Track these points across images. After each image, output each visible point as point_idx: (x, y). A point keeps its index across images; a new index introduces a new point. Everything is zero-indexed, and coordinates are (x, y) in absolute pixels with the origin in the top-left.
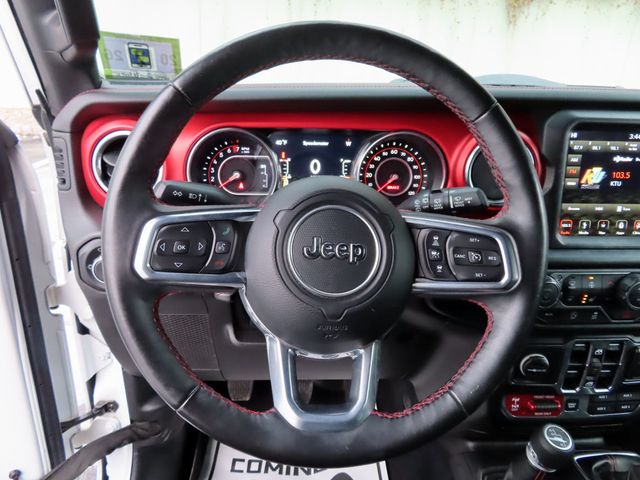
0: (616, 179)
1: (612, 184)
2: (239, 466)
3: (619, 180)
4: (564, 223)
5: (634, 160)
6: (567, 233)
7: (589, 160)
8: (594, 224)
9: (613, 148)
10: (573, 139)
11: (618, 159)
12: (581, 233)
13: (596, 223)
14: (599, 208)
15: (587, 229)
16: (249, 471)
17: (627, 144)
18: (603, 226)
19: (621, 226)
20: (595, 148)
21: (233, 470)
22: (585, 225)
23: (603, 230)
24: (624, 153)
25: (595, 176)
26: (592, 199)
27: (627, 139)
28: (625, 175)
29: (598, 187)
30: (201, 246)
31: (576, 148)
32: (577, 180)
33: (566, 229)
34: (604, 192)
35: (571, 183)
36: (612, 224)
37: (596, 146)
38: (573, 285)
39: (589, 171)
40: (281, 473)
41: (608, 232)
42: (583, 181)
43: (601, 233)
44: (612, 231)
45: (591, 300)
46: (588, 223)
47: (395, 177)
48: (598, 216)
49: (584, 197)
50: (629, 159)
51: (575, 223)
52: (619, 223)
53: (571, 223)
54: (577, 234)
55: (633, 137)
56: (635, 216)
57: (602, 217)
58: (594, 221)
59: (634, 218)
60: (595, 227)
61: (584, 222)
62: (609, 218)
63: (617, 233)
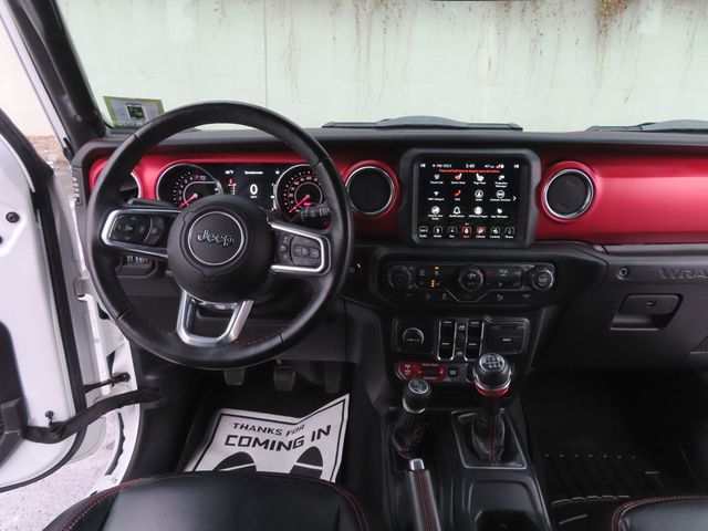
2: (232, 441)
4: (421, 228)
6: (425, 236)
8: (445, 230)
12: (435, 236)
13: (447, 229)
15: (440, 233)
16: (240, 445)
18: (452, 231)
19: (467, 232)
21: (227, 443)
22: (438, 230)
23: (452, 234)
27: (464, 168)
30: (142, 229)
33: (423, 234)
36: (460, 230)
38: (422, 273)
40: (266, 448)
41: (456, 236)
43: (451, 236)
44: (460, 235)
45: (438, 285)
46: (440, 229)
47: (308, 196)
51: (431, 229)
52: (465, 229)
53: (427, 229)
54: (432, 237)
55: (469, 166)
56: (476, 223)
57: (451, 224)
58: (445, 227)
59: (476, 226)
60: (446, 232)
61: (437, 228)
62: (457, 226)
63: (464, 237)
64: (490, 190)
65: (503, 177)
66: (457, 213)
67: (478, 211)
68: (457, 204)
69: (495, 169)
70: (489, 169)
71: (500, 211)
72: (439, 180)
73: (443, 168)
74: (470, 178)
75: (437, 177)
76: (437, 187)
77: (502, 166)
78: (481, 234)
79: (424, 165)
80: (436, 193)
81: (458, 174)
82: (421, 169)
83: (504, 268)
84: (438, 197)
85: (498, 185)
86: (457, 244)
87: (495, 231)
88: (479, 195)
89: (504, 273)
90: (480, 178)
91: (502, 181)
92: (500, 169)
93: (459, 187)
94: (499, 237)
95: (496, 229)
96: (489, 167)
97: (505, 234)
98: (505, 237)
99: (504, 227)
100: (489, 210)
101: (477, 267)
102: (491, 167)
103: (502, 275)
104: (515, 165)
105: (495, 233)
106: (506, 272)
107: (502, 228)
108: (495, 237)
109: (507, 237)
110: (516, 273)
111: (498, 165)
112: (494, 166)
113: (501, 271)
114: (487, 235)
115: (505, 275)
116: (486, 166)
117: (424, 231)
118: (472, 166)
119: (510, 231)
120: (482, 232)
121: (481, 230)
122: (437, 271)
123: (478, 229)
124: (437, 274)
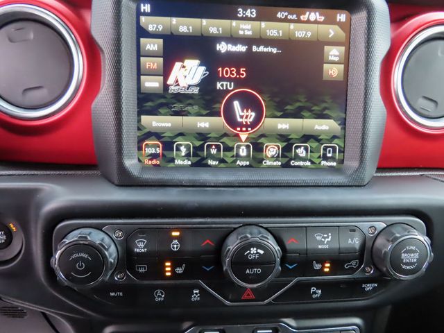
0: (223, 79)
1: (219, 85)
3: (229, 80)
4: (147, 146)
5: (250, 49)
6: (155, 162)
7: (176, 48)
8: (198, 149)
9: (213, 30)
10: (145, 14)
11: (223, 47)
12: (178, 162)
13: (201, 148)
14: (204, 123)
15: (188, 155)
17: (234, 23)
18: (214, 151)
19: (243, 152)
20: (183, 29)
22: (183, 150)
23: (213, 158)
24: (233, 39)
25: (188, 74)
26: (189, 108)
27: (233, 16)
28: (238, 73)
29: (196, 91)
31: (151, 28)
32: (161, 78)
33: (154, 156)
34: (207, 98)
35: (152, 84)
36: (228, 149)
37: (184, 26)
38: (140, 247)
39: (178, 65)
41: (222, 161)
42: (171, 81)
43: (211, 162)
44: (229, 160)
45: (179, 270)
46: (188, 147)
48: (203, 136)
49: (177, 107)
50: (241, 48)
51: (168, 146)
52: (239, 147)
53: (159, 147)
54: (171, 165)
55: (244, 14)
56: (263, 136)
57: (210, 137)
58: (198, 143)
59: (262, 140)
60: (199, 153)
61: (181, 145)
62: (222, 140)
63: (238, 162)
69: (299, 21)
70: (286, 20)
77: (313, 17)
78: (273, 158)
79: (146, 8)
86: (224, 178)
87: (301, 152)
92: (308, 22)
94: (308, 164)
95: (303, 148)
96: (286, 16)
97: (319, 157)
98: (320, 163)
99: (319, 142)
100: (289, 107)
101: (266, 229)
102: (290, 17)
103: (320, 247)
104: (338, 15)
105: (301, 155)
106: (329, 239)
107: (315, 145)
108: (301, 163)
109: (324, 163)
110: (350, 241)
111: (305, 14)
112: (295, 16)
113: (319, 238)
114: (285, 160)
115: (327, 247)
116: (279, 15)
117: (154, 152)
118: (251, 13)
119: (330, 151)
120: (274, 153)
121: (272, 149)
122: (175, 241)
123: (267, 147)
124: (177, 247)
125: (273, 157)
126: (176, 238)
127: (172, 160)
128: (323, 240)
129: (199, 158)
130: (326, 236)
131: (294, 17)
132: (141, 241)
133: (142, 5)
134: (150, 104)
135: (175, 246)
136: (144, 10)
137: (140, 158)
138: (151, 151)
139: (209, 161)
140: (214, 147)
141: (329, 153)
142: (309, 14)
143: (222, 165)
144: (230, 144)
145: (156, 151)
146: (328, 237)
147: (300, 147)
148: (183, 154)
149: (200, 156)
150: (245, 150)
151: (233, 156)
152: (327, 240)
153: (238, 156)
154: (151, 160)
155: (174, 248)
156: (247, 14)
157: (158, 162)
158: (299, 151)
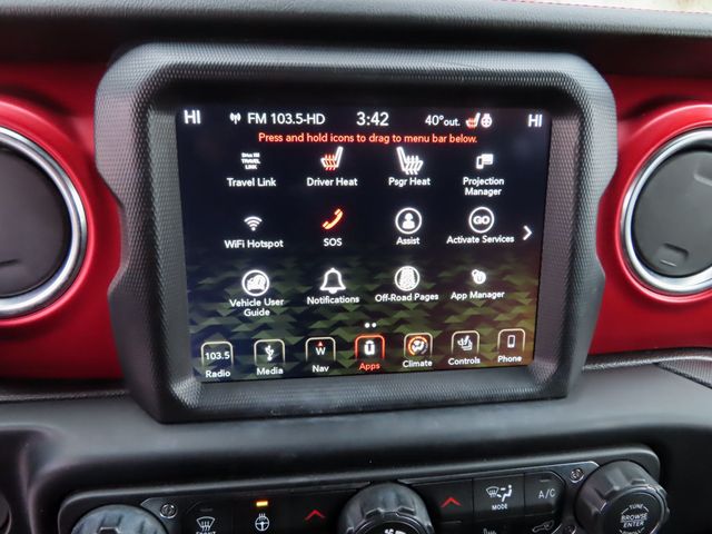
4: (208, 349)
6: (223, 373)
8: (294, 350)
12: (262, 371)
13: (300, 346)
15: (277, 361)
19: (370, 350)
22: (269, 351)
23: (320, 361)
33: (220, 364)
36: (346, 345)
41: (334, 365)
43: (316, 369)
44: (347, 363)
46: (277, 347)
51: (243, 347)
52: (362, 342)
53: (228, 349)
54: (251, 376)
55: (367, 121)
56: (402, 322)
57: (313, 330)
58: (294, 340)
59: (401, 329)
60: (297, 355)
61: (266, 344)
62: (335, 333)
63: (362, 366)
64: (444, 205)
65: (487, 159)
66: (333, 287)
67: (407, 278)
68: (334, 257)
69: (462, 130)
70: (441, 130)
71: (479, 277)
72: (261, 172)
73: (270, 128)
74: (371, 163)
75: (251, 160)
76: (253, 201)
77: (487, 121)
78: (420, 356)
79: (193, 117)
80: (253, 222)
81: (329, 149)
82: (183, 131)
83: (500, 480)
84: (261, 234)
85: (473, 187)
87: (465, 344)
88: (409, 223)
89: (502, 498)
90: (411, 164)
91: (488, 172)
92: (479, 131)
93: (335, 197)
94: (477, 361)
95: (467, 337)
96: (441, 122)
97: (495, 350)
98: (496, 359)
99: (494, 327)
100: (445, 274)
101: (409, 486)
102: (447, 123)
103: (494, 508)
104: (530, 116)
105: (465, 349)
106: (509, 495)
107: (487, 331)
108: (465, 361)
109: (502, 358)
110: (541, 495)
111: (473, 117)
112: (456, 120)
113: (492, 494)
114: (439, 358)
115: (506, 506)
116: (429, 120)
117: (220, 357)
118: (381, 118)
119: (511, 339)
120: (420, 348)
121: (417, 343)
122: (262, 516)
123: (409, 339)
124: (265, 526)
125: (419, 353)
126: (262, 510)
127: (253, 369)
128: (499, 496)
129: (296, 363)
130: (503, 489)
131: (455, 122)
132: (206, 520)
133: (186, 112)
134: (208, 281)
135: (262, 524)
136: (190, 120)
137: (198, 369)
138: (216, 356)
139: (314, 367)
140: (320, 344)
141: (511, 342)
142: (481, 117)
143: (336, 372)
144: (347, 337)
145: (223, 355)
146: (507, 491)
147: (463, 336)
148: (270, 359)
149: (297, 360)
150: (373, 347)
151: (353, 357)
152: (505, 495)
153: (361, 355)
154: (217, 370)
155: (260, 527)
156: (372, 121)
157: (228, 374)
158: (461, 342)
